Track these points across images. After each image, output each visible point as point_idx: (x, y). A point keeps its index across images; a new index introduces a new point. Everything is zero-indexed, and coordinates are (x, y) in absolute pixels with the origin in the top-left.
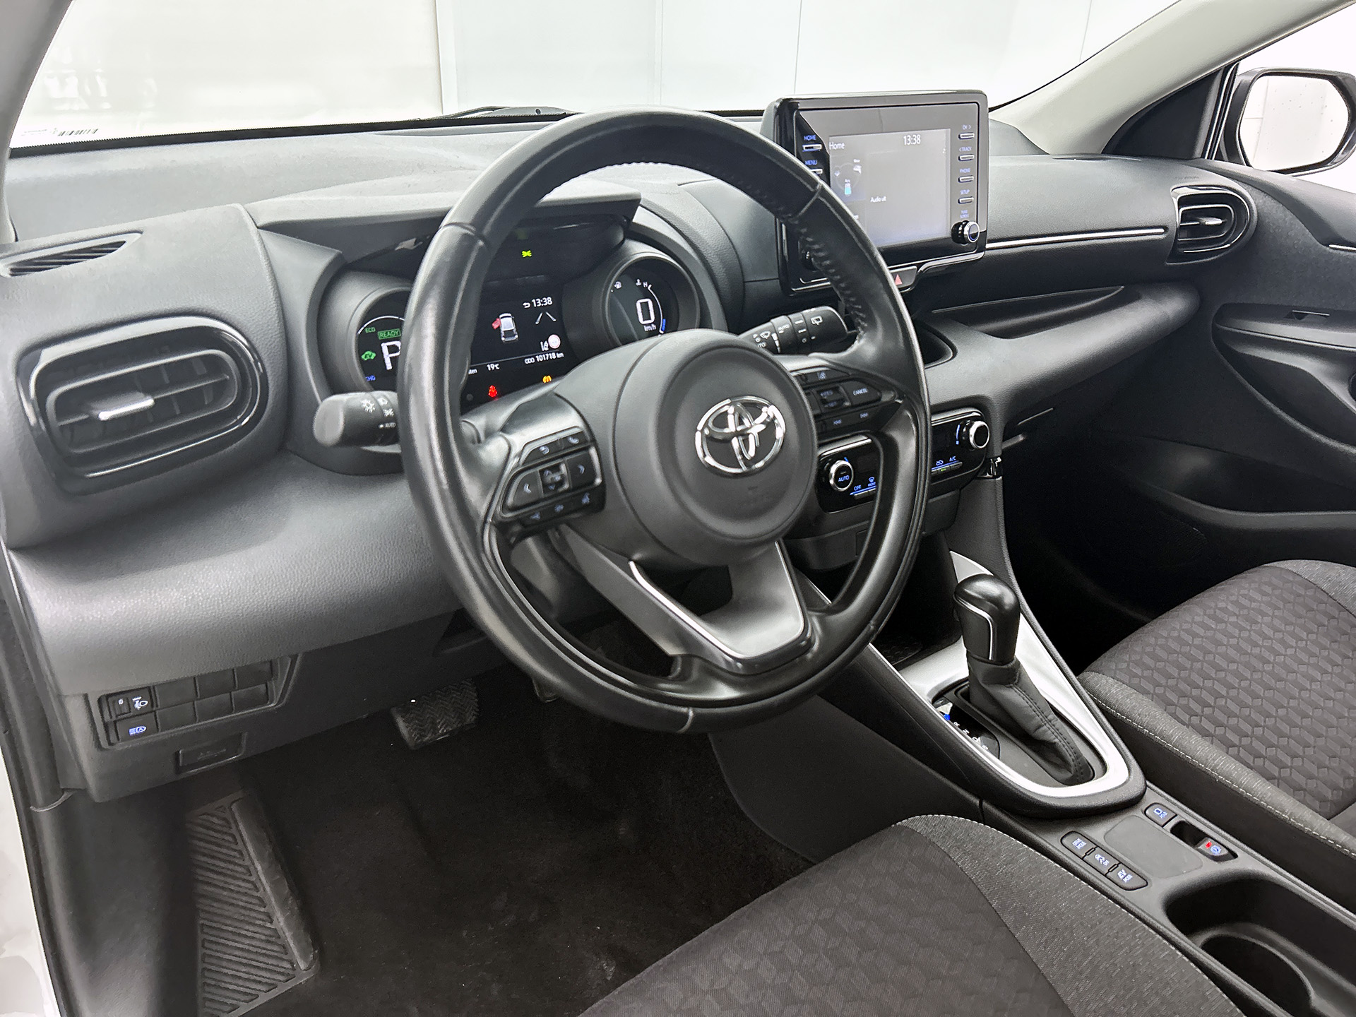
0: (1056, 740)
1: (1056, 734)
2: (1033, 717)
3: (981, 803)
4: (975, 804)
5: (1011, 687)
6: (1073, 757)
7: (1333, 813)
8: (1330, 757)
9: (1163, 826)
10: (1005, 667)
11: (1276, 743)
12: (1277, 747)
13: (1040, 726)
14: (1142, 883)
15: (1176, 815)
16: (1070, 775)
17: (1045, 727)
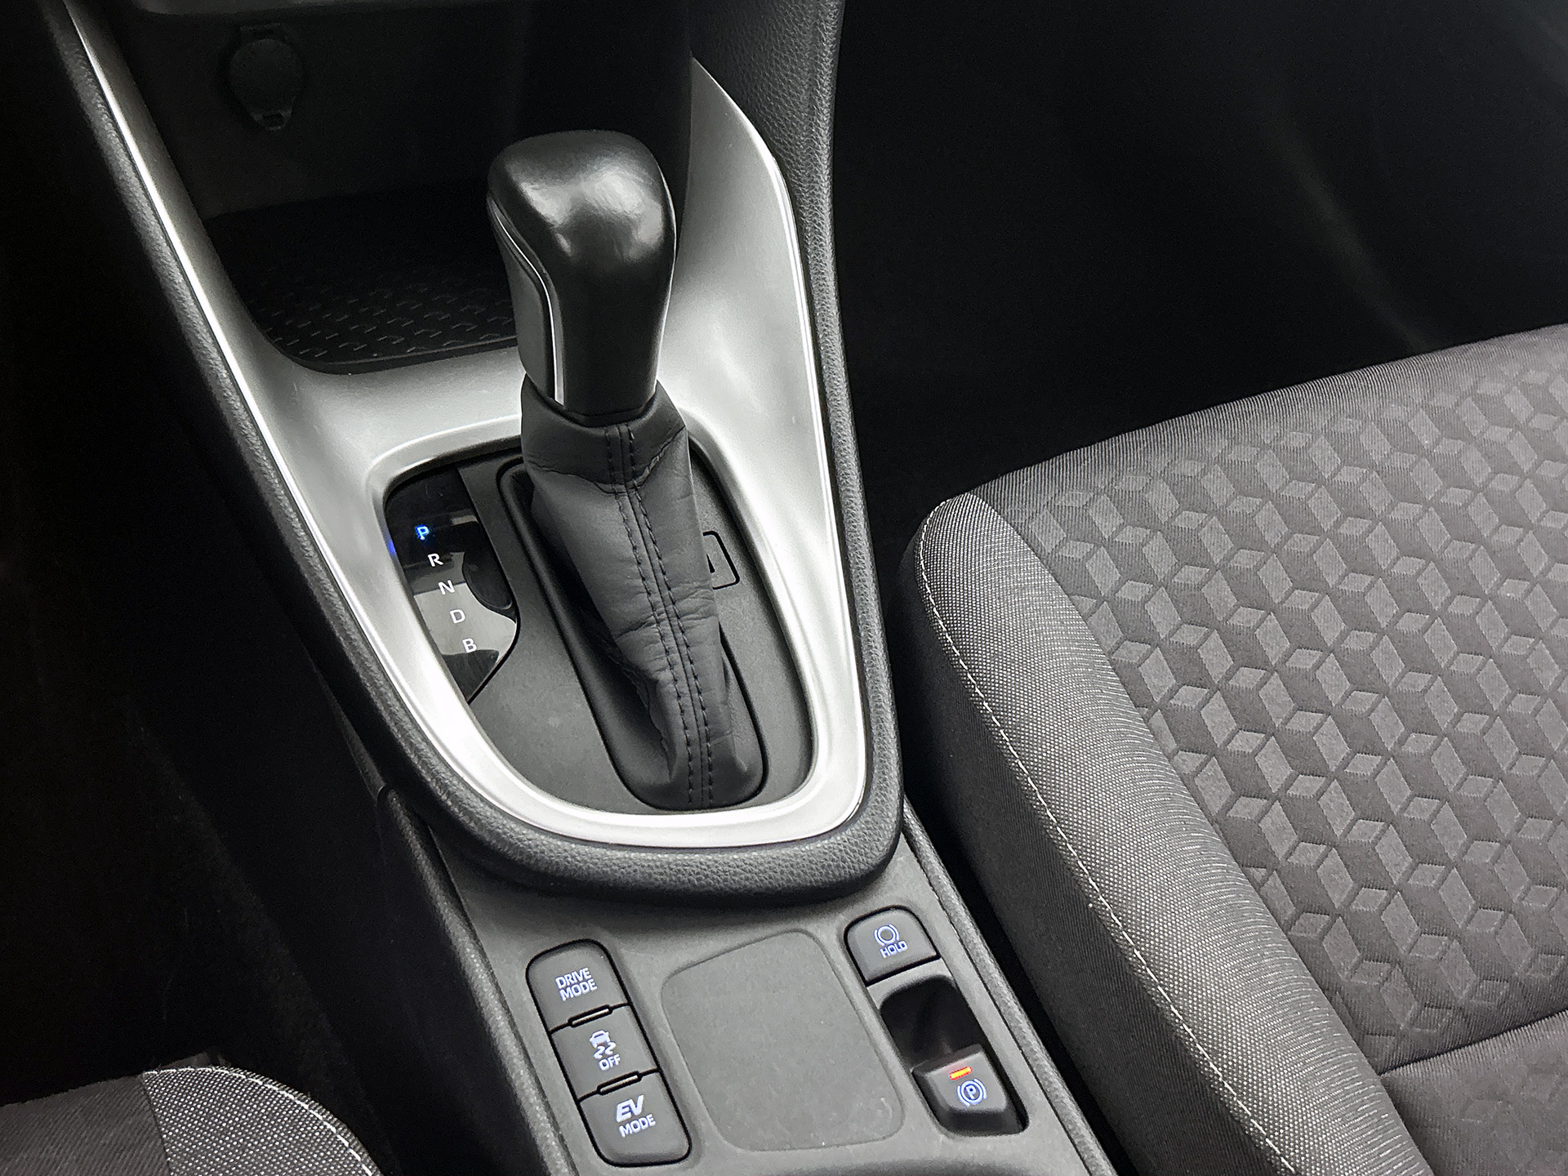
0: (665, 676)
1: (676, 656)
2: (632, 593)
3: (385, 791)
4: (374, 788)
5: (616, 494)
6: (692, 734)
7: (1448, 1040)
8: (1535, 881)
9: (868, 984)
10: (599, 432)
11: (1395, 809)
12: (1389, 820)
13: (641, 624)
14: (675, 1143)
15: (938, 957)
16: (665, 778)
17: (654, 630)
